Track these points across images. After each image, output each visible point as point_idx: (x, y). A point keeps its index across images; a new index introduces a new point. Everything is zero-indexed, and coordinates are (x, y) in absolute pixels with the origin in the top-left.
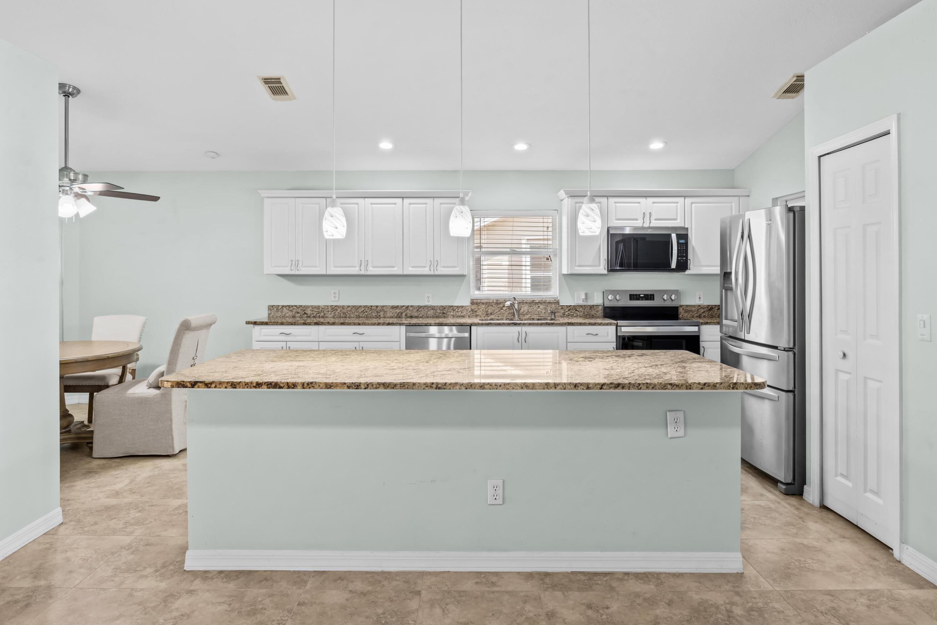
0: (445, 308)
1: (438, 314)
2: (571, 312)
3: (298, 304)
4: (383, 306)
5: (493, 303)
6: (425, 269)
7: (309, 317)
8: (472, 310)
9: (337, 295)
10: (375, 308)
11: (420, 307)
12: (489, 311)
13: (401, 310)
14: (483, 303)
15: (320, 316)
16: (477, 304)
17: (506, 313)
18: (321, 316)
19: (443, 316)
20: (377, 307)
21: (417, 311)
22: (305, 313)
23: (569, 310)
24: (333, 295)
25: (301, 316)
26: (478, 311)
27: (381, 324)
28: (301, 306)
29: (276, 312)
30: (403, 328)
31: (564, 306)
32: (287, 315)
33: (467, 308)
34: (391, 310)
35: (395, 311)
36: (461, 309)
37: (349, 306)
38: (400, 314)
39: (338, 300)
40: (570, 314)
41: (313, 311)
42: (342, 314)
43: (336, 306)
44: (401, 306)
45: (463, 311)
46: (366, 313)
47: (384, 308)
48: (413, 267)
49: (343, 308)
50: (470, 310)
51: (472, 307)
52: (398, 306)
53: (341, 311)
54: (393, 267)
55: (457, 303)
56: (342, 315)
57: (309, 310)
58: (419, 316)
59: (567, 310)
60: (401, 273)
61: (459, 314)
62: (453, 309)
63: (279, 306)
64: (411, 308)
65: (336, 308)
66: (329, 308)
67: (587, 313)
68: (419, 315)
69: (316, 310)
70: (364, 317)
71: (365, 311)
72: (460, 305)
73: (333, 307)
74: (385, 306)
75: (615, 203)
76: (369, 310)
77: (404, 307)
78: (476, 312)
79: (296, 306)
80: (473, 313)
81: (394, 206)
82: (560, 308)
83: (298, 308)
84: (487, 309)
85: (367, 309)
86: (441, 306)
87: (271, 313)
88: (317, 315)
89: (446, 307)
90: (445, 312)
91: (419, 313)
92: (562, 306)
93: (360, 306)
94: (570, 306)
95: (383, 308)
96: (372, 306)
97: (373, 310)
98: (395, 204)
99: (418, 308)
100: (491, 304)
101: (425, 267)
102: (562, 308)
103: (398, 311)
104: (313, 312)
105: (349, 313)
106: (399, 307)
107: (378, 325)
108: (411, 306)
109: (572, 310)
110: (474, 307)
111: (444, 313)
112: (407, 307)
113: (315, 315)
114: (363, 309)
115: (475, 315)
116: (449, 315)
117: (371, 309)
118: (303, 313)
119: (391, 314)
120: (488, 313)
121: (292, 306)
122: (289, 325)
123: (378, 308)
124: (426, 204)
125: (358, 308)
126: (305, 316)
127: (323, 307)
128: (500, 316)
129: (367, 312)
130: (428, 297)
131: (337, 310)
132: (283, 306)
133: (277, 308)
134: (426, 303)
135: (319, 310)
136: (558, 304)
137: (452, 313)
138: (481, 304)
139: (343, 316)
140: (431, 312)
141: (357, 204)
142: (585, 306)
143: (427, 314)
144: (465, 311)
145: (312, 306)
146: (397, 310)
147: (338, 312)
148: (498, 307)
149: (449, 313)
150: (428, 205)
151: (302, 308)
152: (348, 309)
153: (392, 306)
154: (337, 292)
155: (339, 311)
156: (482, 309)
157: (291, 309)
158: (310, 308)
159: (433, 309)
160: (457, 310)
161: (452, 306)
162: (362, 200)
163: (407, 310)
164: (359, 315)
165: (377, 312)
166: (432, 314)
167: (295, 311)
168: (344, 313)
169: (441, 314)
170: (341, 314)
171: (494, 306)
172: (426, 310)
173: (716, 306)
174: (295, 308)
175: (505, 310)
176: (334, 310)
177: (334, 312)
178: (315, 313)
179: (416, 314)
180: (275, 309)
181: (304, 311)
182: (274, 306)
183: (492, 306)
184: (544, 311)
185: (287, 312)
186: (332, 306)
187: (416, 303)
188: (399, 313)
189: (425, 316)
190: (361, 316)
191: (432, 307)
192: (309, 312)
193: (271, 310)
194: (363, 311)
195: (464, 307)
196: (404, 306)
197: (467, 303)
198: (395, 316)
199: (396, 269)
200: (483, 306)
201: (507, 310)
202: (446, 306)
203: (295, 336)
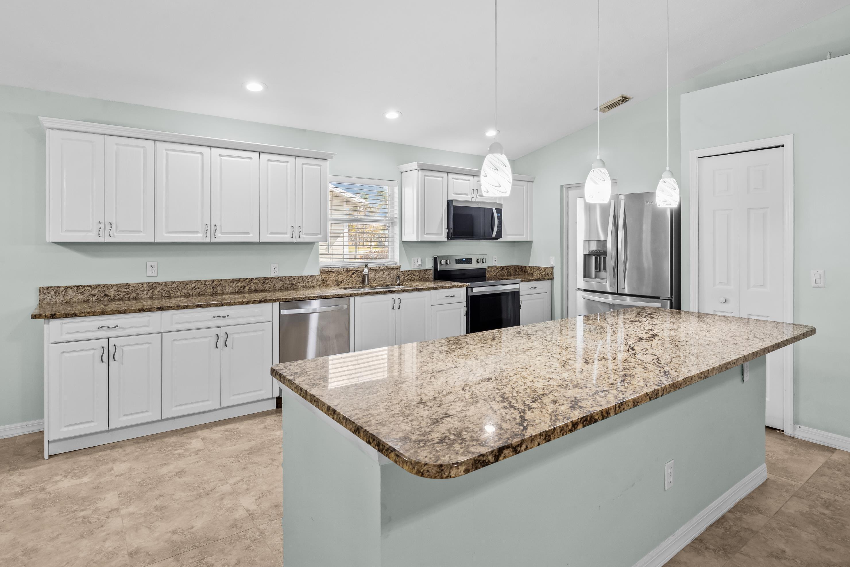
0: (294, 279)
1: (287, 285)
2: (410, 277)
3: (93, 283)
4: (221, 280)
5: (343, 271)
6: (286, 236)
7: (111, 300)
8: (323, 280)
9: (155, 269)
10: (210, 283)
11: (266, 279)
12: (339, 279)
13: (243, 284)
14: (333, 272)
15: (129, 297)
16: (327, 272)
17: (355, 281)
18: (131, 297)
19: (292, 288)
20: (213, 281)
21: (263, 283)
22: (105, 295)
23: (408, 275)
24: (149, 269)
25: (98, 299)
26: (329, 280)
27: (251, 303)
28: (99, 285)
29: (54, 297)
30: (277, 305)
31: (404, 271)
32: (75, 299)
33: (317, 277)
34: (231, 284)
35: (237, 285)
36: (311, 279)
37: (174, 283)
38: (242, 288)
39: (156, 275)
40: (409, 279)
41: (118, 291)
42: (164, 293)
43: (154, 283)
44: (243, 279)
45: (313, 281)
46: (198, 290)
47: (223, 282)
48: (271, 233)
49: (165, 285)
50: (320, 279)
51: (322, 277)
52: (240, 279)
53: (162, 289)
54: (248, 233)
55: (306, 273)
56: (163, 295)
57: (112, 290)
58: (265, 289)
59: (406, 275)
60: (257, 240)
61: (310, 284)
62: (303, 280)
63: (60, 287)
64: (256, 281)
65: (155, 285)
66: (145, 286)
67: (421, 277)
68: (265, 288)
69: (123, 289)
70: (195, 295)
71: (196, 287)
72: (310, 275)
73: (150, 284)
74: (223, 280)
75: (453, 179)
76: (202, 286)
77: (248, 280)
78: (326, 281)
79: (90, 286)
80: (323, 283)
81: (249, 160)
82: (401, 273)
83: (94, 289)
84: (337, 277)
85: (199, 284)
86: (290, 277)
87: (44, 299)
88: (126, 296)
89: (296, 278)
90: (294, 283)
91: (265, 285)
92: (402, 271)
93: (190, 282)
94: (409, 271)
95: (220, 282)
96: (206, 281)
97: (208, 286)
98: (250, 158)
99: (264, 280)
100: (341, 272)
101: (285, 234)
102: (402, 274)
103: (240, 285)
104: (119, 293)
105: (174, 290)
106: (242, 280)
107: (247, 304)
108: (256, 278)
109: (410, 275)
110: (324, 276)
111: (293, 284)
112: (251, 280)
113: (121, 296)
114: (194, 285)
115: (325, 284)
116: (298, 286)
117: (205, 284)
118: (103, 294)
119: (230, 289)
120: (338, 281)
121: (84, 287)
122: (115, 314)
123: (215, 283)
124: (285, 162)
125: (187, 284)
126: (106, 298)
127: (134, 285)
128: (350, 284)
129: (199, 288)
130: (275, 268)
131: (156, 288)
132: (67, 288)
133: (57, 290)
134: (272, 274)
135: (128, 290)
136: (400, 270)
137: (302, 284)
138: (331, 273)
139: (166, 295)
140: (279, 285)
141: (201, 153)
142: (420, 270)
143: (275, 287)
144: (316, 280)
145: (117, 285)
146: (238, 284)
147: (158, 290)
148: (348, 275)
149: (298, 284)
150: (288, 164)
151: (100, 289)
152: (173, 286)
153: (233, 279)
154: (155, 264)
155: (159, 288)
156: (332, 278)
157: (82, 290)
158: (114, 288)
159: (281, 280)
160: (307, 280)
161: (302, 276)
162: (207, 149)
163: (250, 284)
164: (188, 293)
165: (213, 288)
166: (280, 286)
167: (89, 293)
168: (167, 291)
169: (290, 286)
170: (162, 293)
171: (344, 274)
172: (274, 282)
173: (505, 266)
174: (89, 288)
175: (354, 278)
176: (152, 289)
177: (152, 290)
178: (123, 294)
179: (262, 288)
180: (53, 292)
181: (104, 292)
182: (51, 287)
183: (342, 274)
184: (388, 277)
185: (74, 295)
186: (149, 283)
187: (261, 275)
188: (241, 287)
189: (273, 289)
190: (191, 294)
191: (279, 278)
192: (112, 293)
193: (44, 294)
194: (194, 287)
195: (315, 277)
196: (247, 279)
197: (316, 272)
198: (237, 290)
199: (251, 235)
200: (334, 275)
201: (355, 278)
202: (296, 276)
203: (124, 329)
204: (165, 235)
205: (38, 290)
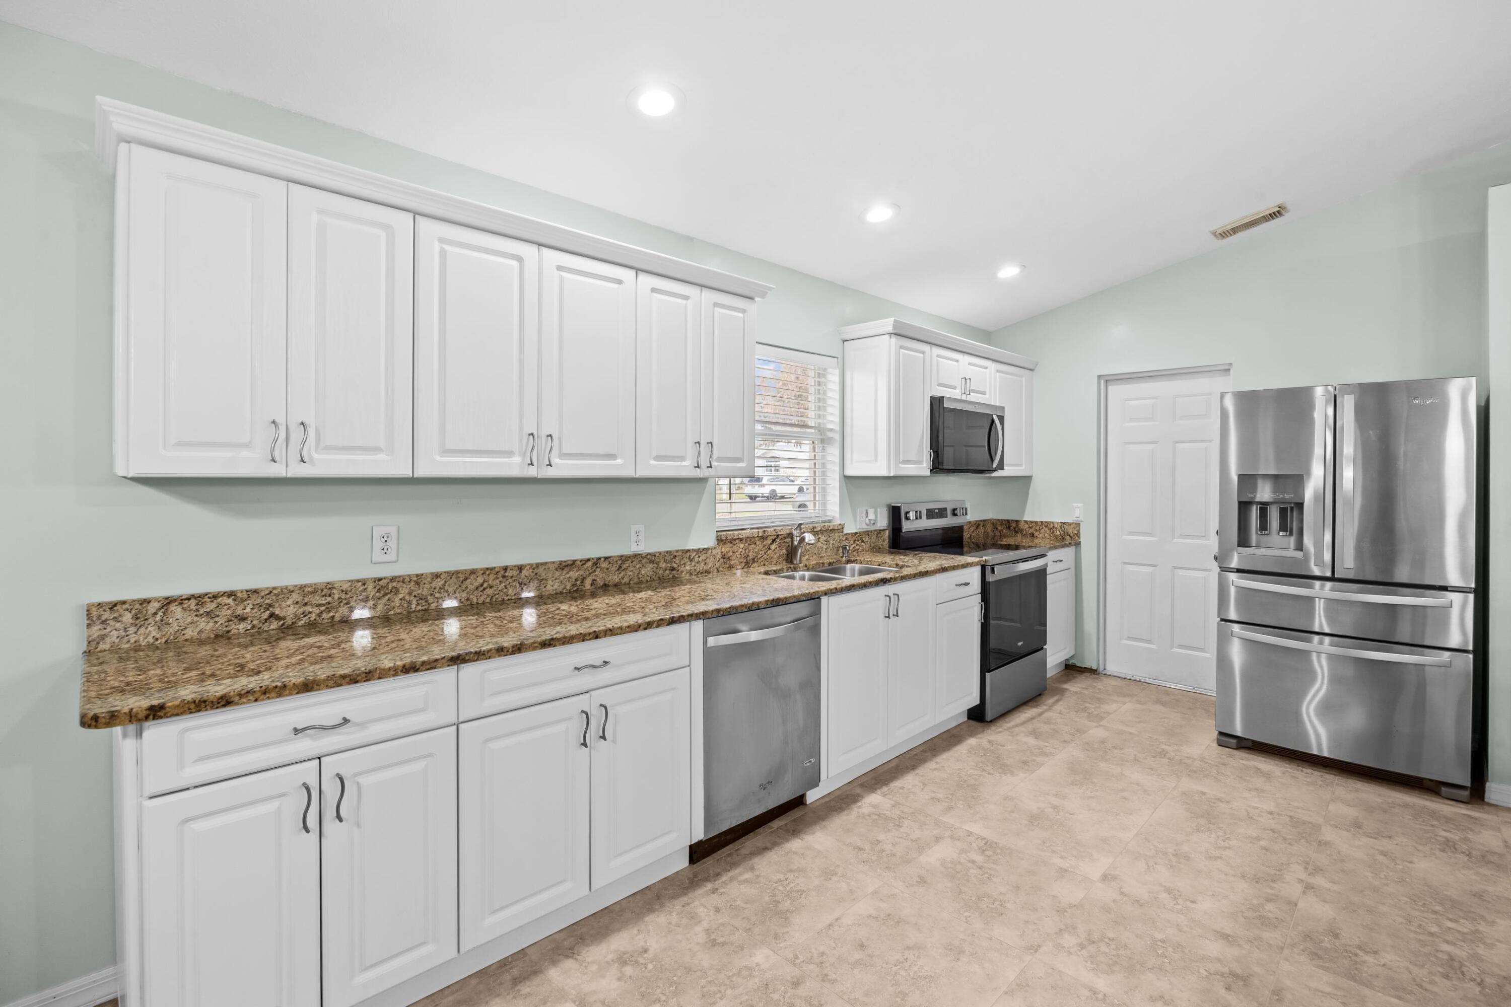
0: (675, 557)
1: (661, 572)
2: (857, 545)
3: (240, 584)
4: (538, 565)
5: (758, 536)
6: (684, 463)
7: (287, 627)
8: (723, 557)
9: (392, 543)
10: (515, 573)
11: (624, 559)
12: (750, 554)
13: (580, 572)
14: (741, 540)
15: (333, 617)
16: (732, 541)
17: (775, 556)
18: (337, 618)
19: (671, 576)
20: (520, 568)
21: (618, 570)
22: (272, 615)
23: (854, 542)
24: (378, 544)
25: (253, 627)
26: (734, 557)
27: (654, 625)
28: (256, 591)
29: (132, 630)
30: (698, 626)
31: (849, 534)
32: (190, 633)
33: (715, 552)
34: (557, 574)
35: (568, 576)
36: (703, 557)
37: (437, 576)
38: (578, 583)
39: (394, 559)
40: (855, 548)
41: (306, 604)
42: (414, 602)
43: (393, 579)
44: (581, 561)
45: (707, 561)
46: (489, 591)
47: (541, 570)
48: (659, 458)
49: (417, 583)
50: (719, 556)
51: (723, 550)
52: (574, 561)
53: (410, 594)
54: (612, 456)
55: (693, 543)
56: (413, 606)
57: (289, 602)
58: (623, 582)
59: (852, 542)
60: (631, 473)
61: (701, 567)
62: (689, 558)
63: (148, 601)
64: (604, 565)
65: (394, 584)
66: (370, 586)
67: (873, 545)
68: (623, 578)
69: (318, 600)
70: (484, 603)
71: (485, 585)
72: (701, 547)
73: (381, 583)
74: (542, 564)
75: (938, 356)
76: (498, 581)
77: (589, 564)
78: (729, 559)
79: (231, 594)
80: (724, 563)
81: (615, 285)
82: (844, 539)
83: (243, 600)
84: (747, 550)
85: (492, 577)
86: (667, 552)
87: (103, 637)
88: (324, 616)
89: (677, 554)
90: (675, 566)
91: (623, 573)
92: (846, 534)
93: (473, 572)
94: (856, 533)
95: (536, 571)
96: (505, 569)
97: (510, 580)
98: (620, 282)
99: (620, 562)
100: (753, 540)
101: (682, 458)
102: (847, 539)
103: (574, 574)
104: (308, 608)
105: (437, 595)
106: (578, 563)
107: (645, 629)
108: (606, 558)
109: (858, 541)
110: (726, 549)
111: (673, 569)
112: (596, 562)
113: (313, 617)
114: (480, 580)
115: (728, 566)
116: (682, 572)
117: (504, 577)
118: (267, 614)
119: (556, 586)
120: (749, 558)
121: (215, 597)
122: (340, 685)
123: (524, 572)
124: (686, 298)
125: (466, 579)
126: (274, 625)
127: (346, 586)
128: (767, 563)
129: (491, 587)
130: (639, 533)
131: (396, 591)
132: (168, 602)
133: (140, 612)
134: (635, 549)
135: (329, 599)
136: (843, 532)
137: (688, 568)
138: (737, 541)
139: (419, 608)
140: (647, 571)
141: (519, 259)
142: (871, 532)
143: (640, 576)
144: (712, 559)
145: (302, 588)
146: (571, 573)
147: (401, 596)
148: (764, 546)
149: (682, 568)
150: (689, 301)
151: (259, 601)
152: (434, 584)
153: (561, 562)
154: (393, 531)
155: (403, 592)
156: (739, 553)
157: (210, 606)
158: (295, 597)
159: (651, 562)
160: (696, 559)
161: (689, 551)
162: (534, 249)
163: (595, 571)
164: (468, 599)
165: (520, 584)
166: (650, 574)
167: (229, 612)
168: (421, 598)
169: (668, 572)
170: (409, 603)
171: (758, 543)
172: (638, 566)
173: (981, 521)
174: (230, 601)
175: (774, 550)
176: (386, 594)
177: (387, 597)
178: (316, 610)
179: (615, 578)
180: (128, 618)
181: (268, 609)
182: (124, 603)
183: (755, 544)
184: (825, 547)
185: (189, 620)
186: (380, 580)
187: (616, 550)
188: (576, 580)
189: (636, 580)
190: (475, 601)
191: (649, 557)
192: (288, 610)
193: (103, 622)
194: (482, 585)
195: (710, 551)
196: (589, 560)
197: (712, 541)
198: (568, 588)
199: (619, 461)
200: (742, 546)
201: (776, 550)
202: (677, 551)
203: (362, 725)
204: (438, 458)
205: (86, 613)
